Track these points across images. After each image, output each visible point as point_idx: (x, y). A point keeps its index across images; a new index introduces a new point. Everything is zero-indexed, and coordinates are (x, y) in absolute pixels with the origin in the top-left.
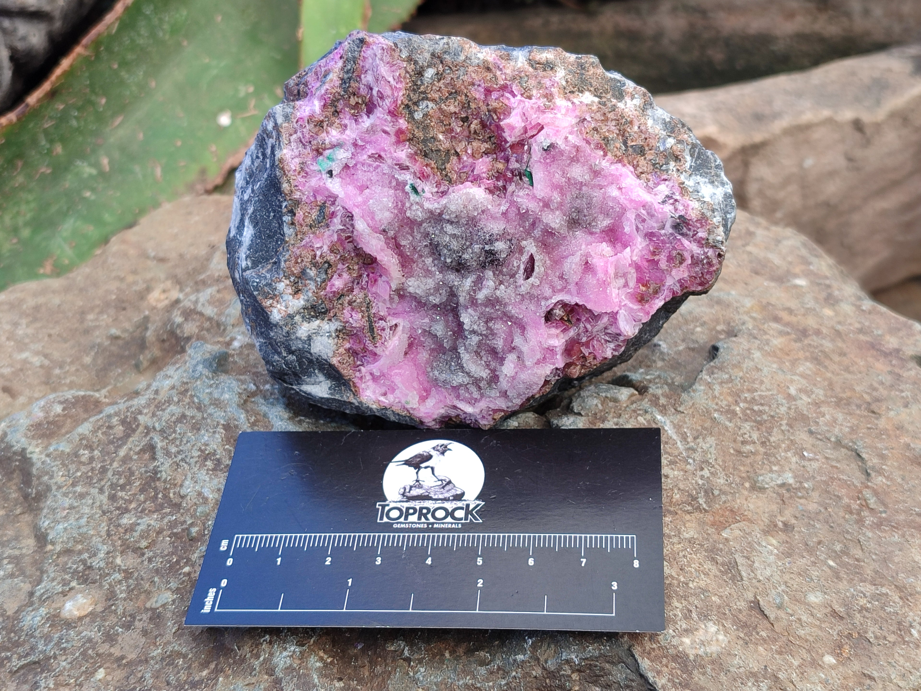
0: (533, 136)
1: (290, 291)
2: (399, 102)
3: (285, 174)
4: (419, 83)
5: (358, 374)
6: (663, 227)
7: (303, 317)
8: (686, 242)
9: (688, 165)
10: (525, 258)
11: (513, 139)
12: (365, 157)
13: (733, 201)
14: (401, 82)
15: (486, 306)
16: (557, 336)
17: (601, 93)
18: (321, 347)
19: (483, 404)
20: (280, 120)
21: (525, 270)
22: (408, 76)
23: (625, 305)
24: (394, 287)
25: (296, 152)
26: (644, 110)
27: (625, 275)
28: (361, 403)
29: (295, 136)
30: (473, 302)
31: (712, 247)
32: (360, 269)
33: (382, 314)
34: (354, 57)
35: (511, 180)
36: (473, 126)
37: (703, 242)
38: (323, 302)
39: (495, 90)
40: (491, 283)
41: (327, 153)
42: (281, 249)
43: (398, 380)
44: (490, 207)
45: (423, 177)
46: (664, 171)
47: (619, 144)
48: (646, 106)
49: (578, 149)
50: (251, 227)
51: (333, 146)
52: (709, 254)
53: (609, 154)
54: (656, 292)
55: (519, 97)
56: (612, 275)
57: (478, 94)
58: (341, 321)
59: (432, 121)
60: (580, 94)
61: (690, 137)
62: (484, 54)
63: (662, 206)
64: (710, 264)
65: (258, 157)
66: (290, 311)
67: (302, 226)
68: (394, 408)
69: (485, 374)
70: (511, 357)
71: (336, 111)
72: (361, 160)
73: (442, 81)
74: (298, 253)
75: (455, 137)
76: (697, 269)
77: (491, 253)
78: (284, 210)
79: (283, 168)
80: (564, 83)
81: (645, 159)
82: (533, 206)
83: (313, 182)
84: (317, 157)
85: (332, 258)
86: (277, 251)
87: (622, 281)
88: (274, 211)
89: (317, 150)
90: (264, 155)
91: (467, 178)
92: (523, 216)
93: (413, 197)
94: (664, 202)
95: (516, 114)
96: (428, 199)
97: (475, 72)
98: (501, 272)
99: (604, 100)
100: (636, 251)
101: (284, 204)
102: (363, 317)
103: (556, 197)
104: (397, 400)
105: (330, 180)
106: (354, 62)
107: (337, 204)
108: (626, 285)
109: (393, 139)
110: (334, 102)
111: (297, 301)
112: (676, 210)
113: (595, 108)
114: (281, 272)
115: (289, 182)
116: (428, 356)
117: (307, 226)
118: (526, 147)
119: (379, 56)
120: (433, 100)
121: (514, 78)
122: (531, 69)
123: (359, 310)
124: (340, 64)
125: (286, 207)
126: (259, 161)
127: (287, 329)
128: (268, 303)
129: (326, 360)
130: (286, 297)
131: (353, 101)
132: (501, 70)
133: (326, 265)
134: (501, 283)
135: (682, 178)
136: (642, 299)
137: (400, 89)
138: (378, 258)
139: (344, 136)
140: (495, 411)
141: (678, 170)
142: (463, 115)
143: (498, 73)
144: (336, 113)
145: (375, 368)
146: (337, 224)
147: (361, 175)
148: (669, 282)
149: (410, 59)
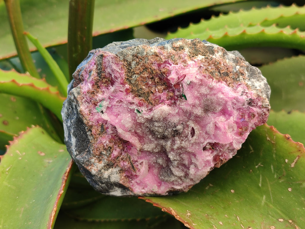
0: (183, 80)
1: (97, 161)
2: (124, 78)
3: (84, 116)
4: (130, 68)
5: (131, 184)
6: (244, 105)
7: (105, 170)
8: (254, 109)
9: (247, 75)
10: (190, 129)
11: (174, 83)
12: (115, 103)
13: (269, 86)
14: (123, 70)
15: (178, 150)
16: (209, 155)
17: (205, 54)
18: (115, 179)
19: (184, 185)
20: (76, 95)
21: (191, 134)
22: (125, 67)
23: (235, 138)
24: (138, 149)
25: (86, 106)
26: (224, 56)
27: (232, 127)
28: (135, 194)
29: (84, 100)
30: (173, 150)
31: (265, 108)
32: (123, 145)
33: (135, 159)
34: (100, 63)
35: (177, 100)
36: (156, 80)
37: (261, 107)
38: (111, 162)
39: (162, 64)
40: (179, 142)
41: (99, 104)
42: (89, 145)
43: (147, 182)
44: (171, 112)
45: (140, 105)
46: (238, 81)
47: (217, 73)
48: (224, 54)
49: (201, 80)
50: (74, 138)
51: (101, 101)
52: (264, 111)
53: (214, 79)
54: (246, 130)
55: (173, 65)
56: (227, 129)
57: (155, 67)
58: (120, 167)
59: (139, 82)
60: (197, 57)
61: (245, 63)
62: (154, 49)
63: (242, 97)
64: (265, 114)
65: (70, 109)
66: (99, 169)
67: (95, 135)
68: (148, 193)
69: (182, 174)
70: (192, 167)
71: (98, 86)
72: (114, 104)
73: (139, 65)
74: (97, 147)
75: (150, 86)
76: (261, 118)
77: (176, 131)
78: (87, 130)
79: (82, 114)
80: (189, 54)
81: (229, 77)
82: (189, 108)
83: (96, 117)
84: (95, 106)
85: (111, 145)
86: (87, 146)
87: (231, 129)
88: (83, 131)
89: (94, 104)
90: (72, 108)
91: (159, 101)
92: (185, 112)
93: (139, 115)
94: (242, 95)
95: (174, 73)
96: (145, 114)
97: (152, 58)
98: (182, 136)
99: (207, 56)
100: (235, 116)
101: (86, 128)
102: (128, 163)
103: (197, 102)
104: (149, 189)
105: (103, 115)
106: (101, 65)
107: (108, 123)
108: (233, 130)
109: (125, 93)
110: (96, 83)
111: (101, 164)
112: (247, 97)
113: (204, 61)
114: (92, 155)
115: (86, 119)
116: (157, 171)
117: (98, 134)
118: (181, 85)
119: (111, 61)
120: (138, 74)
121: (168, 57)
122: (174, 51)
123: (126, 161)
124: (95, 67)
125: (87, 129)
126: (70, 110)
127: (99, 176)
128: (89, 168)
129: (117, 183)
130: (96, 164)
131: (104, 80)
132: (162, 55)
133: (109, 148)
134: (182, 140)
135: (246, 82)
136: (241, 134)
137: (123, 73)
138: (130, 141)
139: (104, 96)
140: (189, 186)
141: (244, 79)
142: (151, 77)
143: (162, 56)
144: (99, 87)
145: (138, 180)
146: (110, 131)
147: (115, 110)
148: (250, 125)
149: (124, 60)
